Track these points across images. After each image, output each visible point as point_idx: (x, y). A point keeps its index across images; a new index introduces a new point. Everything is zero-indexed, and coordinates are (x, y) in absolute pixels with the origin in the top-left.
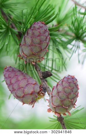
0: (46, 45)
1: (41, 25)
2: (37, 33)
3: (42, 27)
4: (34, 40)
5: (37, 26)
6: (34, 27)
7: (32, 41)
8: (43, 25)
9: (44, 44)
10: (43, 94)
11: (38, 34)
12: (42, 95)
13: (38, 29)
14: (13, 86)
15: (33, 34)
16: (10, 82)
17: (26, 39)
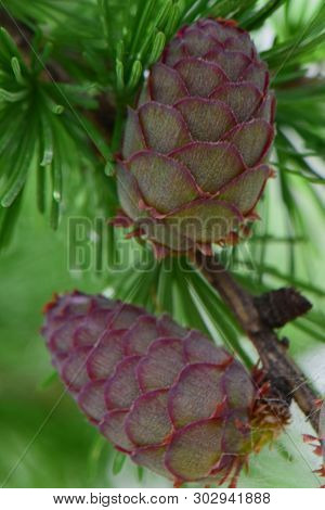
0: (261, 137)
1: (222, 34)
2: (203, 77)
3: (228, 42)
4: (192, 117)
5: (200, 43)
6: (184, 48)
7: (186, 125)
8: (234, 35)
9: (249, 136)
10: (274, 413)
11: (213, 81)
12: (270, 419)
13: (210, 55)
14: (107, 392)
15: (186, 86)
16: (91, 375)
17: (151, 121)
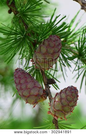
0: (57, 56)
1: (57, 39)
2: (52, 44)
4: (48, 50)
5: (53, 39)
7: (47, 51)
8: (58, 39)
9: (56, 55)
10: (45, 97)
11: (53, 45)
12: (44, 98)
13: (54, 41)
14: (21, 85)
15: (49, 45)
16: (19, 82)
17: (42, 48)
